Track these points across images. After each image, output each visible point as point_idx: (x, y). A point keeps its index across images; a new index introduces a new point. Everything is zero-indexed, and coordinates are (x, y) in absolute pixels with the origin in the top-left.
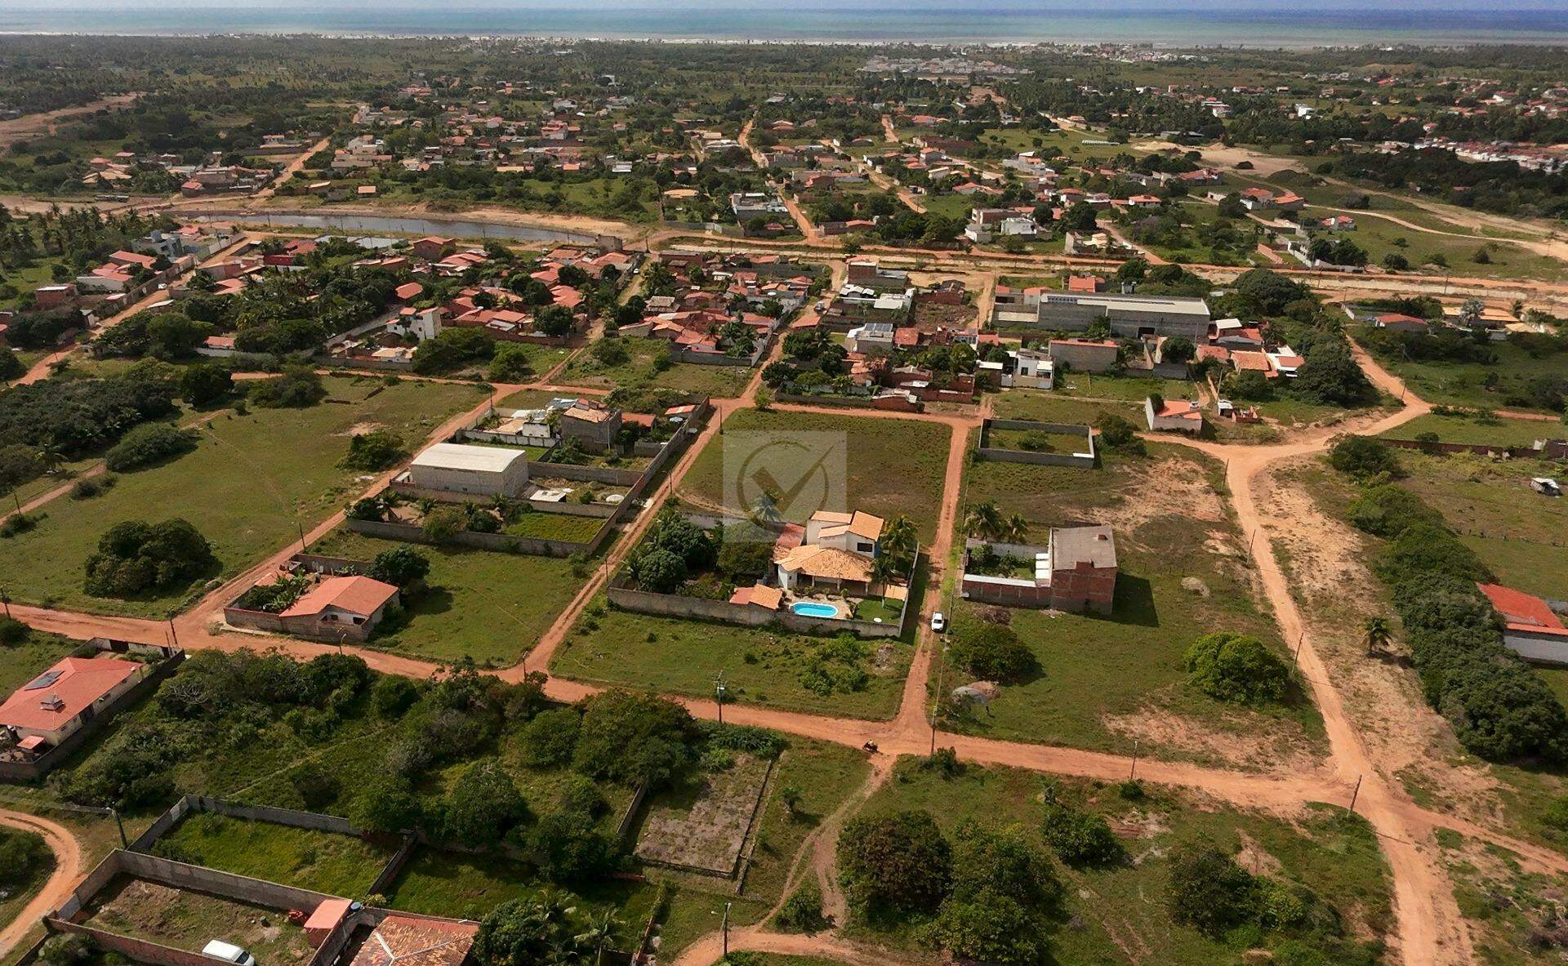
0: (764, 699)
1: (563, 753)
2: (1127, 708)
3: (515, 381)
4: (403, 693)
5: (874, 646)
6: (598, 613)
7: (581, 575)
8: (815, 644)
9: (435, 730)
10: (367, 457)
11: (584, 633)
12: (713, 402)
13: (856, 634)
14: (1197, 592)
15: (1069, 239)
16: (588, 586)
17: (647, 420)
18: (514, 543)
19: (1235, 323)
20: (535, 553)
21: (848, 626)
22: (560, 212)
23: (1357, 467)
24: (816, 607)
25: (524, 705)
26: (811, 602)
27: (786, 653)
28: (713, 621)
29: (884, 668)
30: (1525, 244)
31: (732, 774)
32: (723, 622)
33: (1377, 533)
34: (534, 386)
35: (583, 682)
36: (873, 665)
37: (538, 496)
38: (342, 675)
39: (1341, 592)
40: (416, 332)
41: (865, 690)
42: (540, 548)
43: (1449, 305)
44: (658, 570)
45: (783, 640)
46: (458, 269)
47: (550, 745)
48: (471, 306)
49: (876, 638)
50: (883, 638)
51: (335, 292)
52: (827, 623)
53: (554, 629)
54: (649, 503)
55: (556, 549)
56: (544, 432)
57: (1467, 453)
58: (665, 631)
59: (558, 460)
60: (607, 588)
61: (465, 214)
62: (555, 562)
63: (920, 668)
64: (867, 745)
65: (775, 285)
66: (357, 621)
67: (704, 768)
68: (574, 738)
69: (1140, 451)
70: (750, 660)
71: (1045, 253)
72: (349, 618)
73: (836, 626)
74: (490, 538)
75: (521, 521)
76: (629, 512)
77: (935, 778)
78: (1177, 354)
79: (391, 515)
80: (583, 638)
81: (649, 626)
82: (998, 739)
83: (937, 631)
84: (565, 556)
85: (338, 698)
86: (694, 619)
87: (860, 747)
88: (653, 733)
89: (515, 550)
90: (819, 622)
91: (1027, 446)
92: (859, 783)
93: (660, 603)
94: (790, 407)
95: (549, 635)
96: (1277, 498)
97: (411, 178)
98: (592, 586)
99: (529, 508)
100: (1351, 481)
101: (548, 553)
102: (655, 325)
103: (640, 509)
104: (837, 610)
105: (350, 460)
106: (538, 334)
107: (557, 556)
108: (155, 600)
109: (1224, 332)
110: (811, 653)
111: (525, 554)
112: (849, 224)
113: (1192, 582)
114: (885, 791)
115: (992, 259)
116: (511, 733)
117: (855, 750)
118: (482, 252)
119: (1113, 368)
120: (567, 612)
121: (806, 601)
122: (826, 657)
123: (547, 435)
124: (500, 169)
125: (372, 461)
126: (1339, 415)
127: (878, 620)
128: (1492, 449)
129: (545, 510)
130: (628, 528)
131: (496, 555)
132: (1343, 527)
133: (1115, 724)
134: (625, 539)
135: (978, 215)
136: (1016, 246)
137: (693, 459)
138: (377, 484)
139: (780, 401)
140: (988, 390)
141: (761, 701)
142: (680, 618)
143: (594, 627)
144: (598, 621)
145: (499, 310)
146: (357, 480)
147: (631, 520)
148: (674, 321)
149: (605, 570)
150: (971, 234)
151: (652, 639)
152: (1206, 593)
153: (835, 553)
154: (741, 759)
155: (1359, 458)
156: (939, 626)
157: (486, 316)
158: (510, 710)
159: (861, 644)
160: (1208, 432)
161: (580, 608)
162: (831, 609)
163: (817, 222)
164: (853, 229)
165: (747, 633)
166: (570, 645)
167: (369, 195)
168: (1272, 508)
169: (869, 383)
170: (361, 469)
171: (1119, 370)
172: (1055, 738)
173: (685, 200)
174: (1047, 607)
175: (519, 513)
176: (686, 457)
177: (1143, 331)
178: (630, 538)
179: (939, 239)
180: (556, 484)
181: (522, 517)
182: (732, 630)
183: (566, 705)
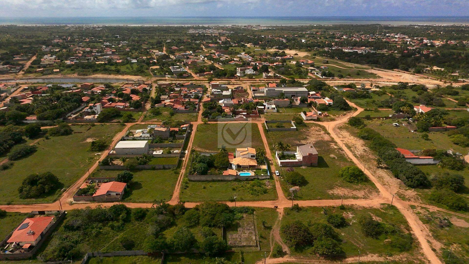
0: (242, 199)
1: (197, 222)
2: (332, 188)
3: (131, 122)
4: (142, 213)
5: (265, 181)
6: (187, 183)
7: (177, 173)
8: (249, 183)
9: (158, 221)
10: (97, 148)
11: (185, 189)
12: (191, 123)
13: (258, 179)
14: (334, 158)
15: (264, 74)
16: (180, 176)
17: (177, 129)
18: (154, 166)
19: (314, 92)
20: (160, 169)
21: (256, 177)
22: (120, 74)
23: (356, 125)
24: (245, 173)
25: (180, 210)
26: (243, 172)
27: (242, 186)
28: (219, 181)
29: (269, 187)
30: (366, 70)
31: (244, 220)
32: (222, 181)
33: (367, 139)
34: (137, 123)
35: (192, 202)
36: (266, 186)
37: (155, 153)
38: (121, 210)
39: (365, 154)
40: (95, 110)
41: (267, 193)
42: (162, 167)
43: (358, 85)
44: (202, 169)
45: (240, 183)
46: (98, 92)
47: (193, 220)
48: (107, 102)
49: (264, 179)
50: (266, 179)
51: (64, 101)
52: (250, 177)
53: (176, 189)
54: (186, 152)
55: (167, 167)
56: (148, 135)
57: (376, 119)
58: (208, 185)
59: (156, 143)
60: (186, 176)
61: (91, 76)
62: (167, 170)
63: (278, 185)
64: (275, 207)
65: (194, 91)
66: (117, 194)
67: (236, 219)
68: (198, 217)
69: (305, 126)
70: (234, 189)
71: (258, 78)
72: (115, 194)
73: (253, 178)
74: (146, 166)
75: (152, 161)
76: (182, 155)
77: (295, 212)
78: (303, 101)
79: (112, 163)
80: (186, 190)
81: (203, 185)
82: (305, 200)
83: (278, 175)
84: (169, 168)
85: (122, 217)
86: (213, 181)
87: (273, 207)
88: (222, 212)
89: (154, 169)
90: (248, 177)
91: (278, 127)
92: (277, 216)
93: (203, 178)
94: (212, 123)
95: (175, 191)
96: (341, 133)
97: (69, 66)
98: (181, 176)
99: (153, 157)
100: (355, 128)
101: (164, 168)
102: (165, 103)
103: (185, 154)
104: (251, 173)
105: (92, 149)
106: (131, 108)
107: (167, 169)
108: (46, 197)
109: (312, 95)
110: (248, 186)
111: (157, 169)
112: (205, 73)
113: (332, 156)
114: (284, 217)
115: (246, 80)
116: (178, 219)
117: (272, 209)
118: (103, 86)
119: (289, 106)
120: (177, 184)
121: (241, 172)
122: (253, 186)
123: (149, 136)
124: (97, 63)
125: (99, 149)
126: (345, 113)
127: (262, 175)
128: (382, 118)
129: (158, 157)
130: (184, 159)
131: (149, 171)
132: (358, 139)
133: (331, 192)
134: (184, 162)
135: (239, 69)
136: (250, 77)
137: (193, 139)
138: (104, 155)
139: (209, 121)
140: (262, 114)
141: (242, 200)
142: (210, 181)
143: (187, 187)
144: (188, 185)
145: (117, 103)
146: (96, 154)
147: (184, 157)
148: (170, 102)
149: (183, 171)
150: (238, 74)
151: (204, 188)
152: (336, 158)
153: (246, 159)
154: (244, 215)
155: (356, 122)
156: (278, 174)
157: (113, 104)
158: (176, 212)
159: (261, 182)
160: (318, 120)
161: (180, 182)
162: (249, 173)
163: (196, 73)
164: (207, 74)
165: (229, 183)
166: (183, 192)
167: (57, 72)
168: (341, 136)
169: (231, 114)
170: (96, 151)
171: (291, 106)
172: (319, 197)
173: (156, 69)
174: (302, 166)
175: (150, 158)
176: (191, 138)
177: (292, 96)
178: (186, 161)
179: (231, 76)
180: (157, 149)
181: (152, 159)
182: (226, 182)
183: (192, 209)
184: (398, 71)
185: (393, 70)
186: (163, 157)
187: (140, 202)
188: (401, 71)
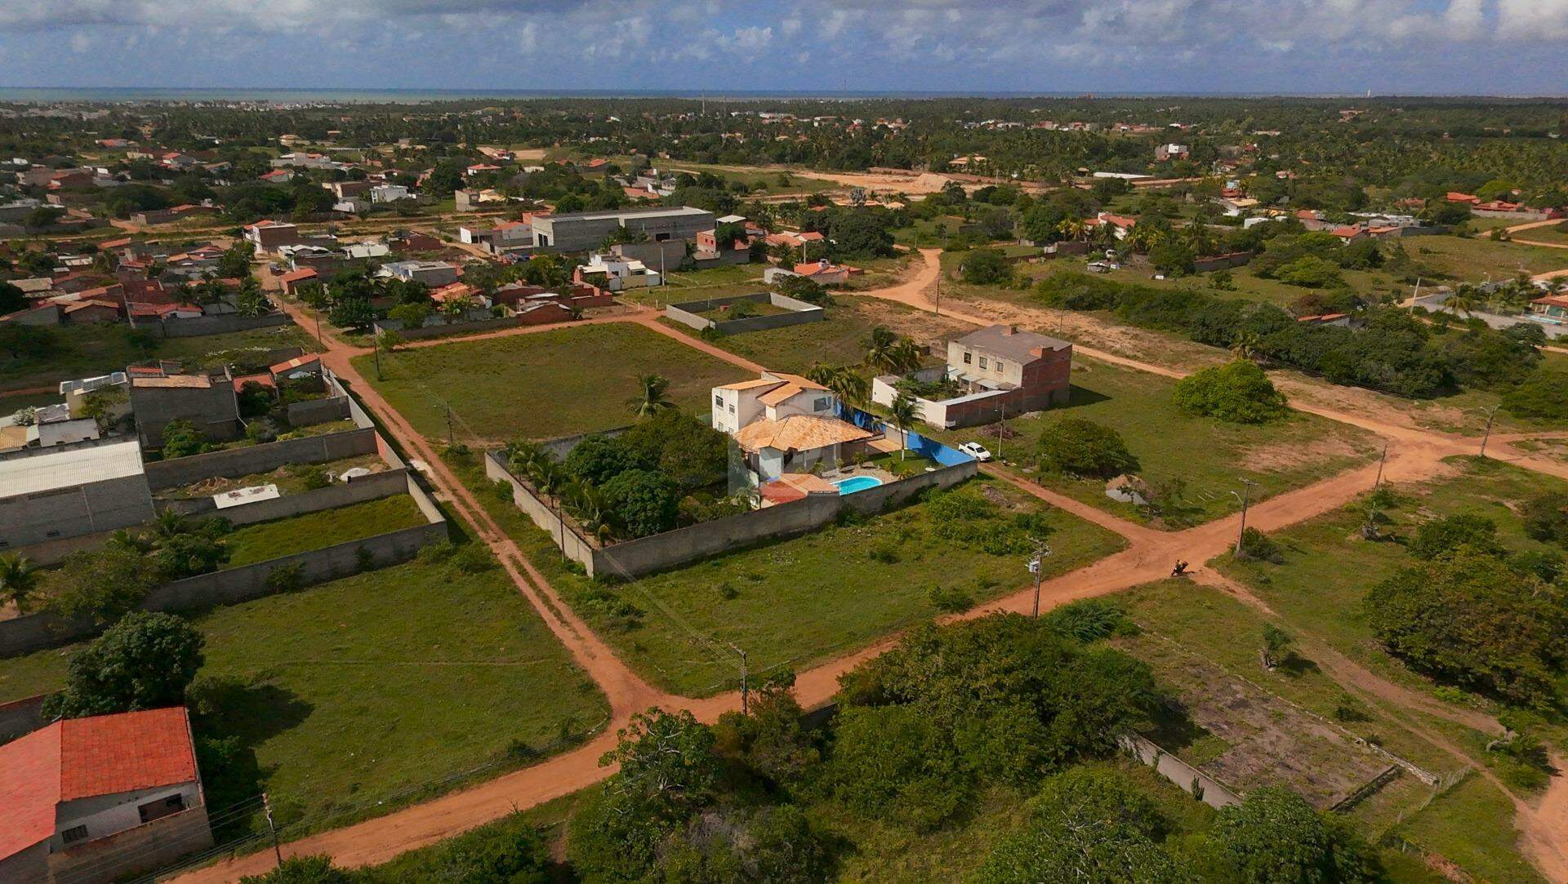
5: (975, 492)
7: (484, 567)
8: (914, 517)
11: (632, 626)
16: (516, 575)
17: (262, 380)
20: (336, 575)
21: (925, 482)
23: (998, 277)
28: (762, 542)
29: (1019, 506)
33: (1090, 307)
36: (1006, 509)
37: (223, 501)
42: (349, 559)
44: (654, 498)
49: (955, 486)
50: (966, 481)
52: (887, 492)
54: (419, 465)
55: (383, 552)
58: (734, 577)
62: (396, 572)
63: (1041, 493)
65: (184, 256)
69: (833, 303)
70: (886, 558)
73: (911, 490)
74: (231, 579)
75: (239, 544)
78: (728, 244)
80: (643, 633)
81: (710, 580)
83: (986, 460)
84: (411, 555)
89: (293, 582)
90: (893, 490)
96: (981, 308)
98: (521, 572)
99: (229, 522)
100: (1003, 288)
101: (366, 563)
102: (59, 308)
103: (419, 473)
107: (386, 564)
110: (922, 527)
111: (317, 581)
112: (176, 209)
119: (685, 263)
120: (547, 615)
123: (95, 436)
127: (930, 469)
128: (1031, 257)
129: (260, 519)
130: (441, 497)
131: (267, 602)
133: (1252, 467)
134: (460, 508)
136: (407, 209)
137: (388, 408)
139: (403, 340)
142: (722, 555)
143: (631, 613)
144: (626, 604)
148: (88, 298)
149: (506, 550)
151: (729, 593)
153: (801, 418)
156: (986, 454)
159: (961, 496)
161: (561, 606)
165: (823, 537)
166: (641, 650)
169: (489, 304)
171: (692, 263)
174: (1021, 412)
176: (378, 411)
177: (660, 237)
178: (467, 505)
180: (212, 488)
182: (801, 540)
184: (885, 173)
185: (869, 172)
186: (298, 515)
187: (399, 803)
188: (893, 171)
